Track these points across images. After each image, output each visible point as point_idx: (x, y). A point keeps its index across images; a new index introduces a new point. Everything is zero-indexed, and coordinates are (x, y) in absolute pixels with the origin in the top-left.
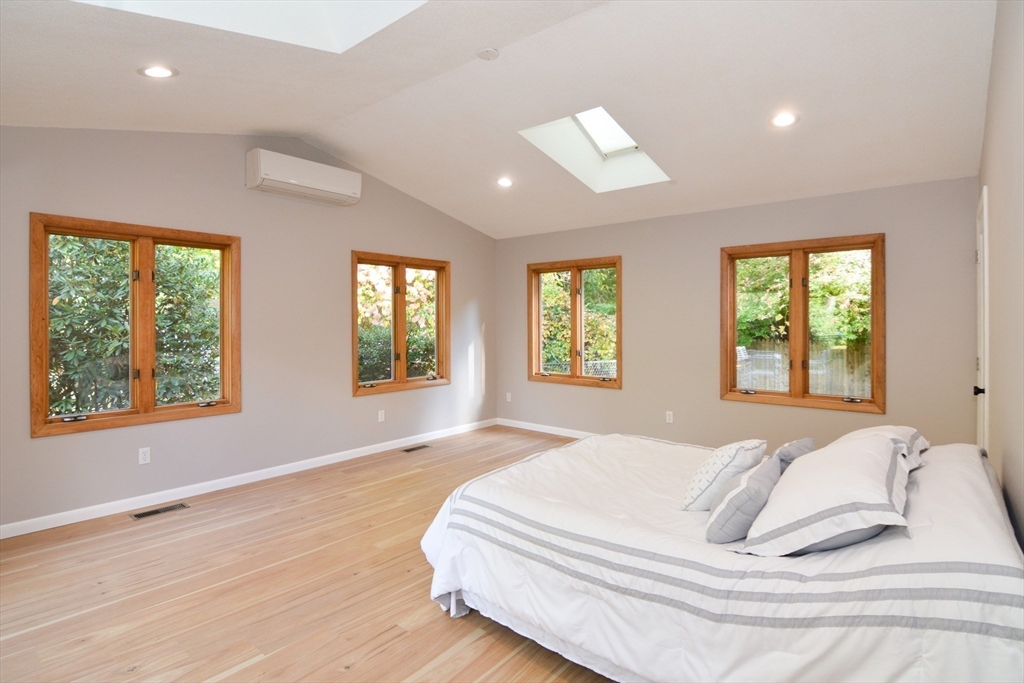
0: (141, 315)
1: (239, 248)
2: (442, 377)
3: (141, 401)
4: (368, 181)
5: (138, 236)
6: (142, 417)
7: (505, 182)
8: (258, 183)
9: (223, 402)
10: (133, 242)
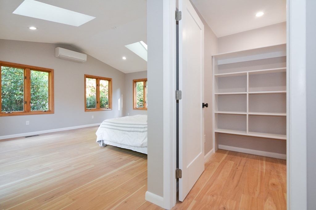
0: (27, 88)
1: (54, 72)
2: (110, 108)
3: (27, 109)
4: (89, 56)
5: (26, 68)
6: (27, 113)
7: (124, 58)
8: (58, 56)
9: (49, 111)
10: (24, 69)
